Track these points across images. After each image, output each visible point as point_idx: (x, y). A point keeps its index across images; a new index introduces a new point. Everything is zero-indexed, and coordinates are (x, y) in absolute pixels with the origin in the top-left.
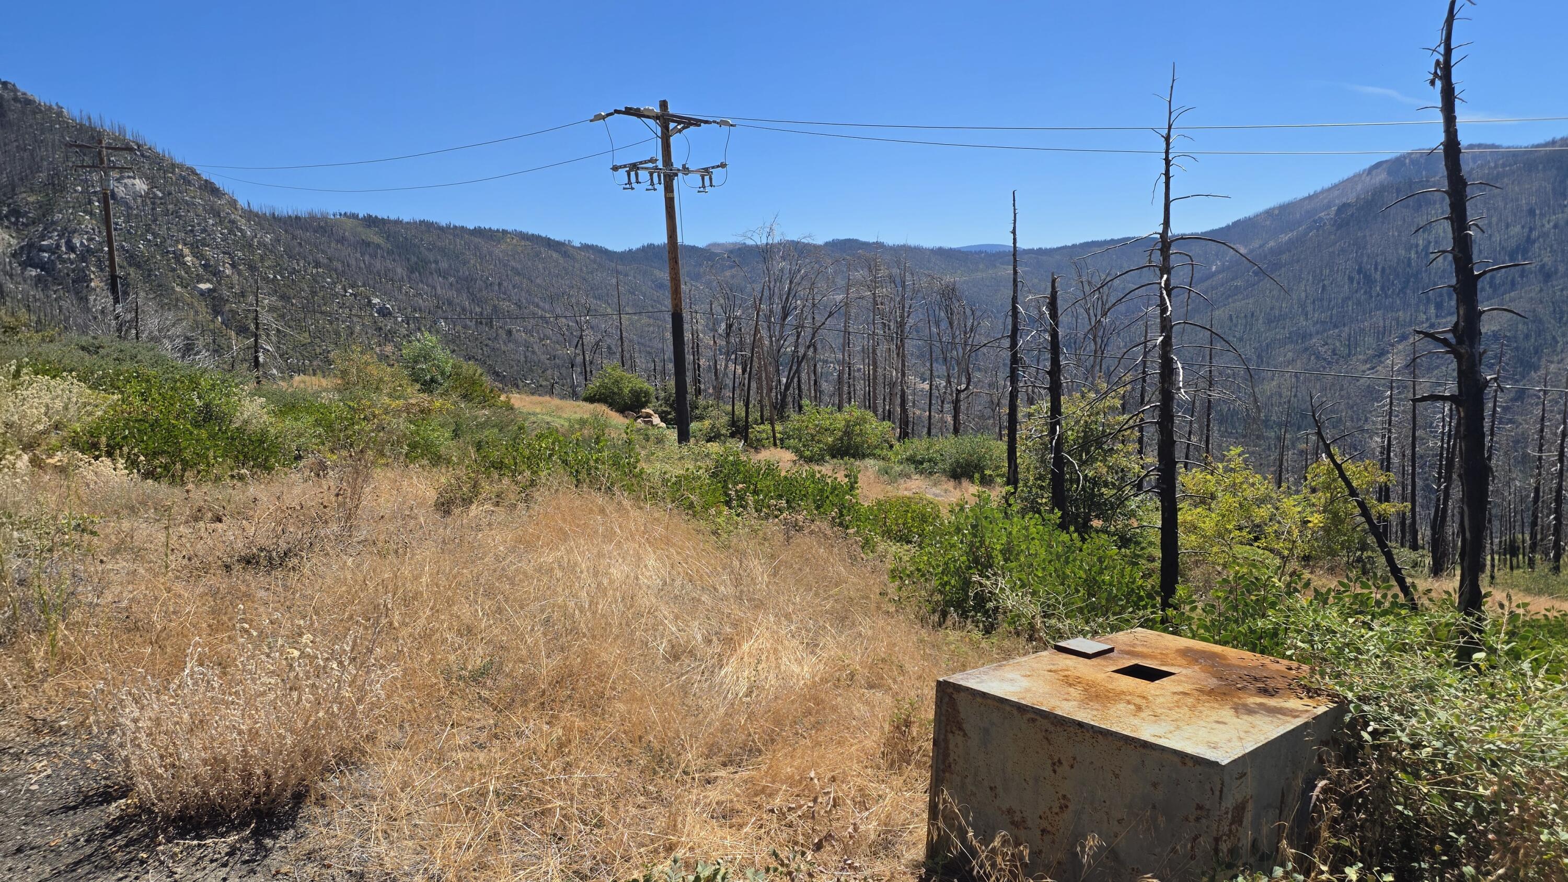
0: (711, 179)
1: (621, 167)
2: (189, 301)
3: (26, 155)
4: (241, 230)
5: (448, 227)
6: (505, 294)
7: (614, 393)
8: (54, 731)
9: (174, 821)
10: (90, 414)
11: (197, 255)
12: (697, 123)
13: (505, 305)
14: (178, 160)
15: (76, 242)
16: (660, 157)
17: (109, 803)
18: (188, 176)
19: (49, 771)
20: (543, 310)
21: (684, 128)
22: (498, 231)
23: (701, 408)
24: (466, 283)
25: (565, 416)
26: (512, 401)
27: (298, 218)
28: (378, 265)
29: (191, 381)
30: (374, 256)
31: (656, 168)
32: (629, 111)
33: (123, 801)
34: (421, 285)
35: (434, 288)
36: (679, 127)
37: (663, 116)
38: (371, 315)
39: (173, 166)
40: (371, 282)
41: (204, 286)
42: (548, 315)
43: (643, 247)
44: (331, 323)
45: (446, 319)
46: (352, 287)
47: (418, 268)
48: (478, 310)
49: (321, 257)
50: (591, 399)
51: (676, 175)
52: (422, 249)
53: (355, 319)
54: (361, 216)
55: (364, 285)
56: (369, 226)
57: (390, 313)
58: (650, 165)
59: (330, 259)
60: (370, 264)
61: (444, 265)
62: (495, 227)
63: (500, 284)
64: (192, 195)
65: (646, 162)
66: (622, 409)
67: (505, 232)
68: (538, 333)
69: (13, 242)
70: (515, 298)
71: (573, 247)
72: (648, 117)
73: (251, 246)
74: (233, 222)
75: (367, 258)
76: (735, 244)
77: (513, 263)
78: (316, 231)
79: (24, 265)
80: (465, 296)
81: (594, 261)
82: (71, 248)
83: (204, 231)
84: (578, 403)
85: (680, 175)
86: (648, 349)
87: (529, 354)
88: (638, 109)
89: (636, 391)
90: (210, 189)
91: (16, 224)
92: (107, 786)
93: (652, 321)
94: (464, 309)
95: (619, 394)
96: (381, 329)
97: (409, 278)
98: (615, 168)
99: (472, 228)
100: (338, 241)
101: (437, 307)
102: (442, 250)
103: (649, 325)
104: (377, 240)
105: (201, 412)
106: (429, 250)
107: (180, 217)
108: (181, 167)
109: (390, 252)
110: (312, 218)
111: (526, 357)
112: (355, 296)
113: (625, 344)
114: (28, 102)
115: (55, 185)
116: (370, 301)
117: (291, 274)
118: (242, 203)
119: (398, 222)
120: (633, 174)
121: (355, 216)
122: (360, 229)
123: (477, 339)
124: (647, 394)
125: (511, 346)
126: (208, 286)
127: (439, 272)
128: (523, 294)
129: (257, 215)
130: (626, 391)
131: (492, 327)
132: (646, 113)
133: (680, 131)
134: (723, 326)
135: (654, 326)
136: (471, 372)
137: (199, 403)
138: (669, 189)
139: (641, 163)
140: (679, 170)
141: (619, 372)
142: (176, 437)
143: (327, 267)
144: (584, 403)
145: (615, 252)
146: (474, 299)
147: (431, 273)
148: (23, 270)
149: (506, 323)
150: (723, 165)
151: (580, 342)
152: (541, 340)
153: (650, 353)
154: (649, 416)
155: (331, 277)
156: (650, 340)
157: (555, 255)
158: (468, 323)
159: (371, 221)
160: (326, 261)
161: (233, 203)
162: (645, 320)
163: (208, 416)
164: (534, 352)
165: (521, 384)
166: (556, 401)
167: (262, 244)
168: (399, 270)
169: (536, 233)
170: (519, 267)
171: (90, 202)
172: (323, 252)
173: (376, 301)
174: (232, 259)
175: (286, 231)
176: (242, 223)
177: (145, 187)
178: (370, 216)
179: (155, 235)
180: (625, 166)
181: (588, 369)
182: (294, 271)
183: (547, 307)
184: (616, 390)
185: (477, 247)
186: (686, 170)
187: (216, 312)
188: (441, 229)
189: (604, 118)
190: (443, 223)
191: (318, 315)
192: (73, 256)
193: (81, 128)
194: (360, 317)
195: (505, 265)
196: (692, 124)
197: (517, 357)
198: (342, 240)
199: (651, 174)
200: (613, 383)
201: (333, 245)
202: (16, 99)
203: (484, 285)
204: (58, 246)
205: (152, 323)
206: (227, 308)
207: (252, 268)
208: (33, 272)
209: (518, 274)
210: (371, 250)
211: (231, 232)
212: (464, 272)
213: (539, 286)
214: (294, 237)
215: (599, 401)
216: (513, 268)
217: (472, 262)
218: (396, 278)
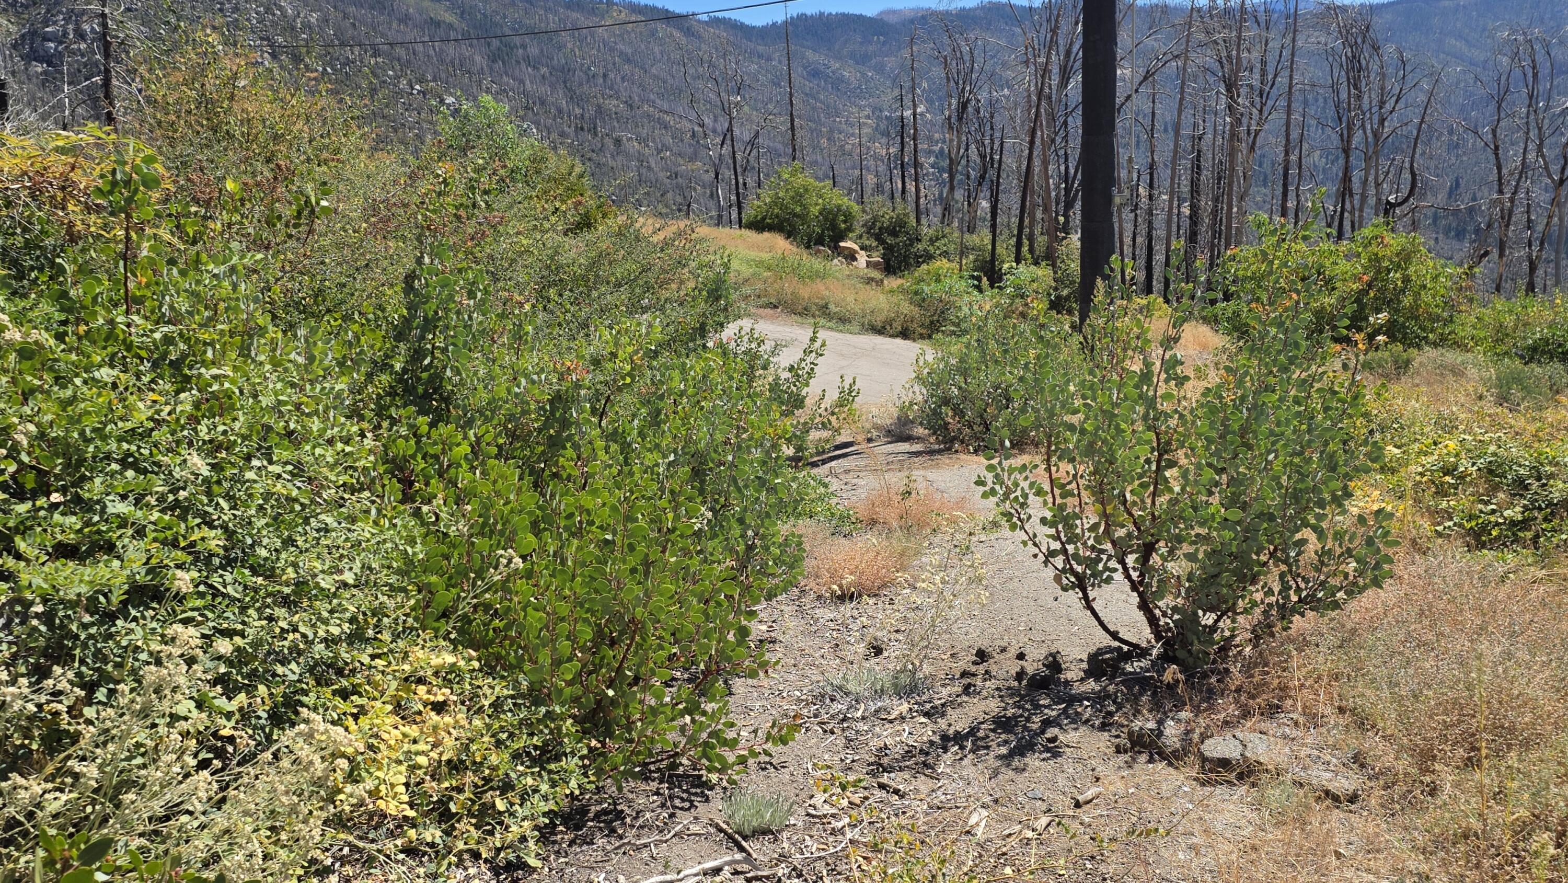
4: (280, 8)
6: (611, 88)
7: (795, 215)
13: (612, 104)
15: (86, 27)
20: (661, 109)
24: (563, 75)
28: (451, 51)
30: (445, 39)
34: (505, 79)
35: (522, 82)
40: (443, 76)
42: (667, 118)
44: (395, 130)
45: (538, 124)
46: (420, 82)
47: (501, 55)
48: (578, 111)
49: (381, 43)
50: (759, 226)
52: (506, 29)
53: (425, 125)
55: (434, 79)
59: (391, 45)
60: (442, 50)
61: (534, 50)
63: (605, 76)
66: (809, 242)
68: (654, 141)
69: (13, 28)
70: (624, 95)
73: (293, 28)
75: (437, 42)
77: (621, 46)
78: (372, 8)
79: (28, 59)
80: (561, 92)
81: (727, 41)
82: (81, 36)
83: (236, 9)
84: (738, 232)
87: (644, 171)
89: (831, 212)
94: (560, 111)
95: (802, 217)
97: (491, 69)
100: (400, 21)
101: (527, 108)
102: (531, 30)
104: (449, 17)
106: (515, 30)
109: (465, 34)
111: (640, 175)
112: (424, 93)
116: (442, 101)
117: (344, 65)
122: (427, 4)
124: (848, 216)
125: (621, 160)
127: (527, 59)
128: (635, 89)
130: (815, 210)
131: (596, 134)
143: (389, 56)
144: (748, 232)
145: (754, 27)
146: (574, 98)
147: (518, 62)
148: (28, 64)
149: (613, 129)
151: (726, 139)
152: (659, 151)
154: (852, 253)
155: (393, 69)
157: (676, 33)
158: (566, 129)
160: (386, 47)
164: (649, 168)
167: (307, 26)
168: (478, 59)
170: (629, 51)
172: (382, 35)
173: (449, 100)
181: (741, 181)
182: (348, 61)
183: (666, 105)
184: (798, 209)
185: (574, 25)
192: (83, 46)
194: (431, 122)
195: (612, 50)
198: (405, 19)
200: (792, 198)
201: (395, 25)
203: (584, 78)
204: (65, 34)
208: (39, 68)
209: (629, 61)
210: (441, 32)
211: (268, 10)
212: (559, 59)
213: (656, 77)
214: (346, 16)
215: (771, 228)
216: (621, 53)
217: (569, 45)
218: (474, 69)
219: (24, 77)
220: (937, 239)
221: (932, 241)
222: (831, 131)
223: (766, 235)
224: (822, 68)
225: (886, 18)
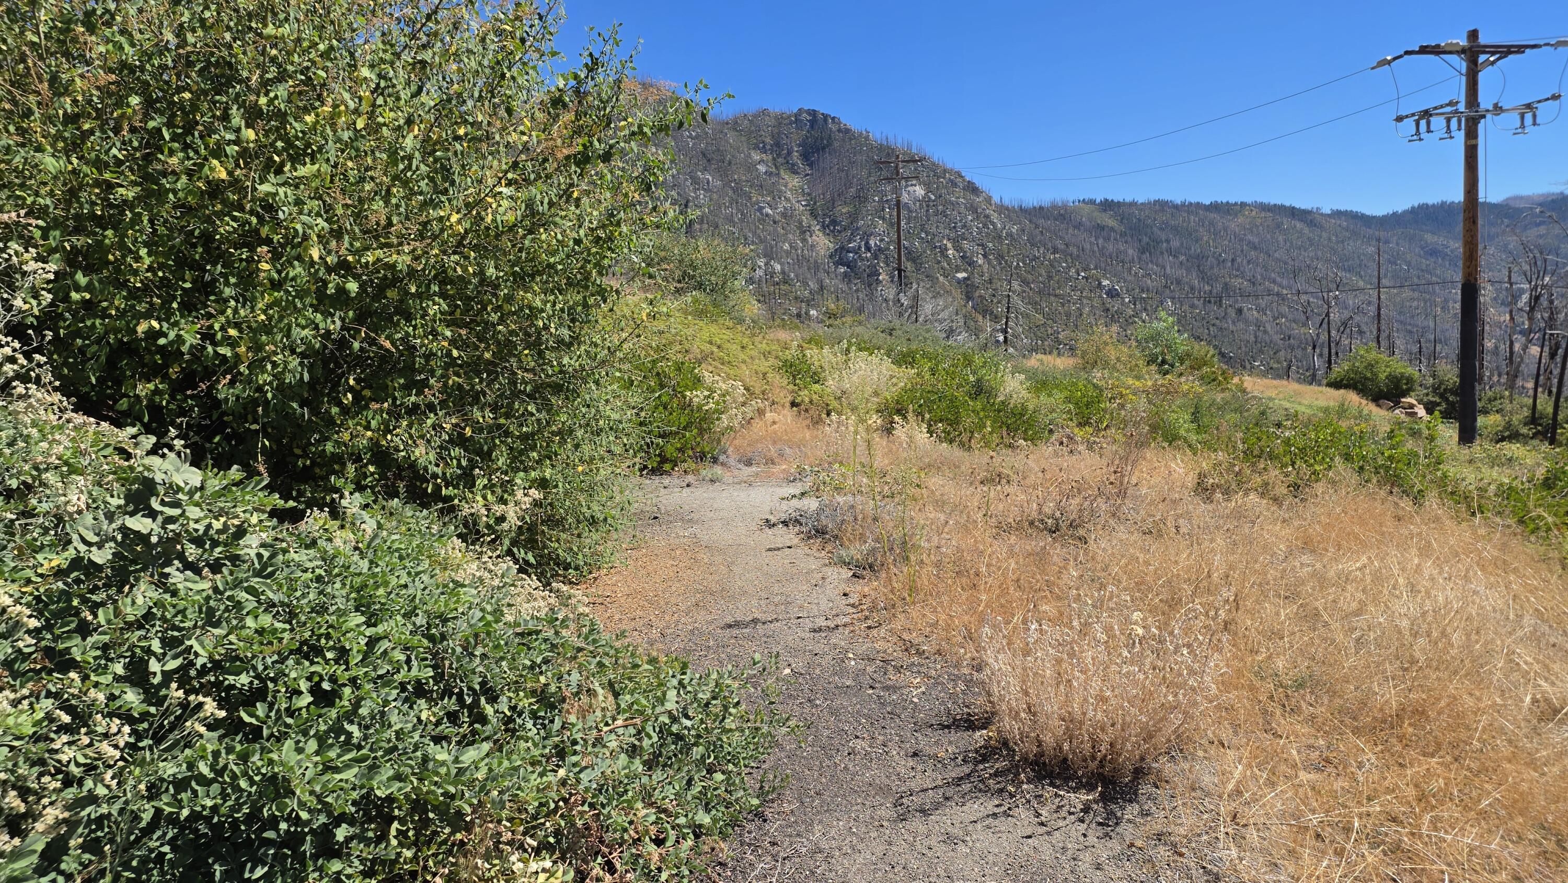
0: (1534, 116)
1: (1407, 117)
2: (948, 288)
3: (843, 175)
4: (993, 224)
5: (1183, 204)
6: (1238, 270)
7: (1366, 379)
8: (920, 653)
9: (1031, 764)
10: (895, 385)
11: (957, 248)
12: (1520, 49)
13: (1236, 282)
14: (949, 166)
15: (872, 243)
16: (1463, 99)
17: (974, 730)
18: (955, 180)
19: (923, 689)
20: (1280, 285)
21: (1498, 59)
22: (1236, 204)
23: (1485, 399)
24: (1198, 262)
25: (1306, 402)
26: (1245, 385)
27: (1041, 208)
28: (1110, 247)
29: (965, 359)
30: (1107, 239)
31: (1456, 112)
32: (1424, 50)
33: (985, 732)
34: (1150, 265)
35: (1164, 267)
36: (1492, 59)
37: (1470, 48)
38: (1101, 296)
39: (945, 171)
40: (1103, 265)
41: (961, 275)
42: (1285, 292)
43: (1413, 208)
44: (1063, 305)
45: (1173, 298)
46: (1085, 270)
47: (1149, 249)
48: (1207, 288)
49: (1059, 244)
50: (1336, 385)
51: (1484, 117)
52: (1155, 229)
53: (1085, 301)
54: (1098, 201)
55: (1096, 268)
56: (1105, 211)
57: (1118, 295)
58: (1449, 109)
59: (1067, 245)
60: (1103, 247)
61: (1175, 244)
62: (1232, 201)
63: (1233, 261)
64: (959, 197)
65: (1442, 107)
66: (1377, 397)
67: (1243, 205)
68: (1271, 310)
69: (831, 245)
70: (1249, 275)
71: (1322, 214)
72: (1450, 53)
73: (1000, 237)
74: (987, 217)
75: (1101, 241)
76: (1548, 195)
77: (1250, 237)
78: (1056, 219)
79: (837, 264)
80: (1194, 274)
81: (1347, 230)
82: (868, 249)
83: (964, 226)
84: (1320, 388)
85: (1489, 116)
86: (1409, 327)
87: (1260, 334)
88: (1438, 46)
89: (1396, 377)
90: (972, 189)
91: (833, 231)
92: (969, 714)
93: (1416, 294)
94: (1192, 288)
95: (1372, 380)
96: (1108, 310)
97: (1140, 259)
98: (1400, 119)
99: (1208, 203)
100: (1075, 227)
101: (1165, 287)
102: (1175, 229)
103: (1412, 299)
104: (1111, 223)
105: (973, 386)
106: (1161, 229)
107: (946, 216)
108: (950, 172)
109: (1123, 235)
110: (1054, 207)
111: (1256, 337)
112: (1087, 278)
113: (1383, 322)
114: (847, 131)
115: (860, 198)
116: (1100, 283)
117: (1031, 260)
118: (996, 199)
119: (1133, 204)
120: (1423, 123)
121: (1092, 202)
122: (1096, 214)
123: (1203, 319)
124: (1410, 380)
125: (1241, 325)
126: (964, 275)
127: (1170, 251)
128: (1259, 269)
129: (1007, 209)
130: (1382, 376)
131: (1221, 306)
132: (1447, 49)
133: (1493, 63)
134: (1525, 298)
135: (1418, 300)
136: (1202, 353)
137: (972, 378)
138: (1471, 134)
139: (1436, 108)
140: (1488, 111)
141: (1373, 355)
142: (957, 407)
143: (1064, 253)
144: (1328, 389)
145: (1374, 217)
146: (1203, 277)
147: (1162, 253)
148: (836, 267)
149: (1237, 301)
150: (1555, 97)
151: (1326, 320)
152: (1275, 318)
153: (1411, 332)
154: (1412, 406)
155: (1066, 262)
156: (1413, 317)
157: (1299, 225)
158: (1196, 302)
159: (1107, 205)
160: (1063, 247)
161: (988, 200)
162: (1407, 293)
163: (979, 390)
164: (1265, 332)
165: (1248, 366)
166: (1295, 386)
167: (1010, 235)
168: (1130, 252)
169: (1279, 202)
170: (1256, 240)
171: (883, 210)
172: (1061, 238)
173: (1105, 282)
174: (984, 249)
175: (1030, 221)
176: (995, 217)
177: (923, 192)
178: (1106, 200)
179: (927, 234)
180: (1413, 115)
181: (1333, 351)
182: (1035, 258)
183: (1285, 282)
184: (1369, 375)
185: (1211, 223)
186: (1498, 109)
187: (969, 298)
188: (1176, 207)
189: (1389, 62)
190: (1178, 201)
191: (1052, 298)
192: (869, 255)
193: (881, 148)
194: (1089, 299)
195: (1241, 240)
196: (1510, 53)
197: (1246, 337)
198: (1079, 226)
199: (1448, 121)
200: (1366, 367)
201: (1070, 231)
202: (839, 131)
203: (1215, 262)
204: (860, 247)
205: (927, 308)
206: (977, 294)
207: (1000, 257)
208: (842, 269)
209: (1255, 248)
210: (1105, 233)
211: (985, 226)
212: (1196, 249)
213: (1278, 260)
214: (1037, 227)
215: (1346, 387)
216: (1250, 242)
217: (1205, 238)
218: (1127, 260)
219: (833, 276)
220: (1495, 399)
221: (1490, 400)
222: (1446, 301)
223: (1342, 391)
224: (1440, 248)
225: (1512, 204)
